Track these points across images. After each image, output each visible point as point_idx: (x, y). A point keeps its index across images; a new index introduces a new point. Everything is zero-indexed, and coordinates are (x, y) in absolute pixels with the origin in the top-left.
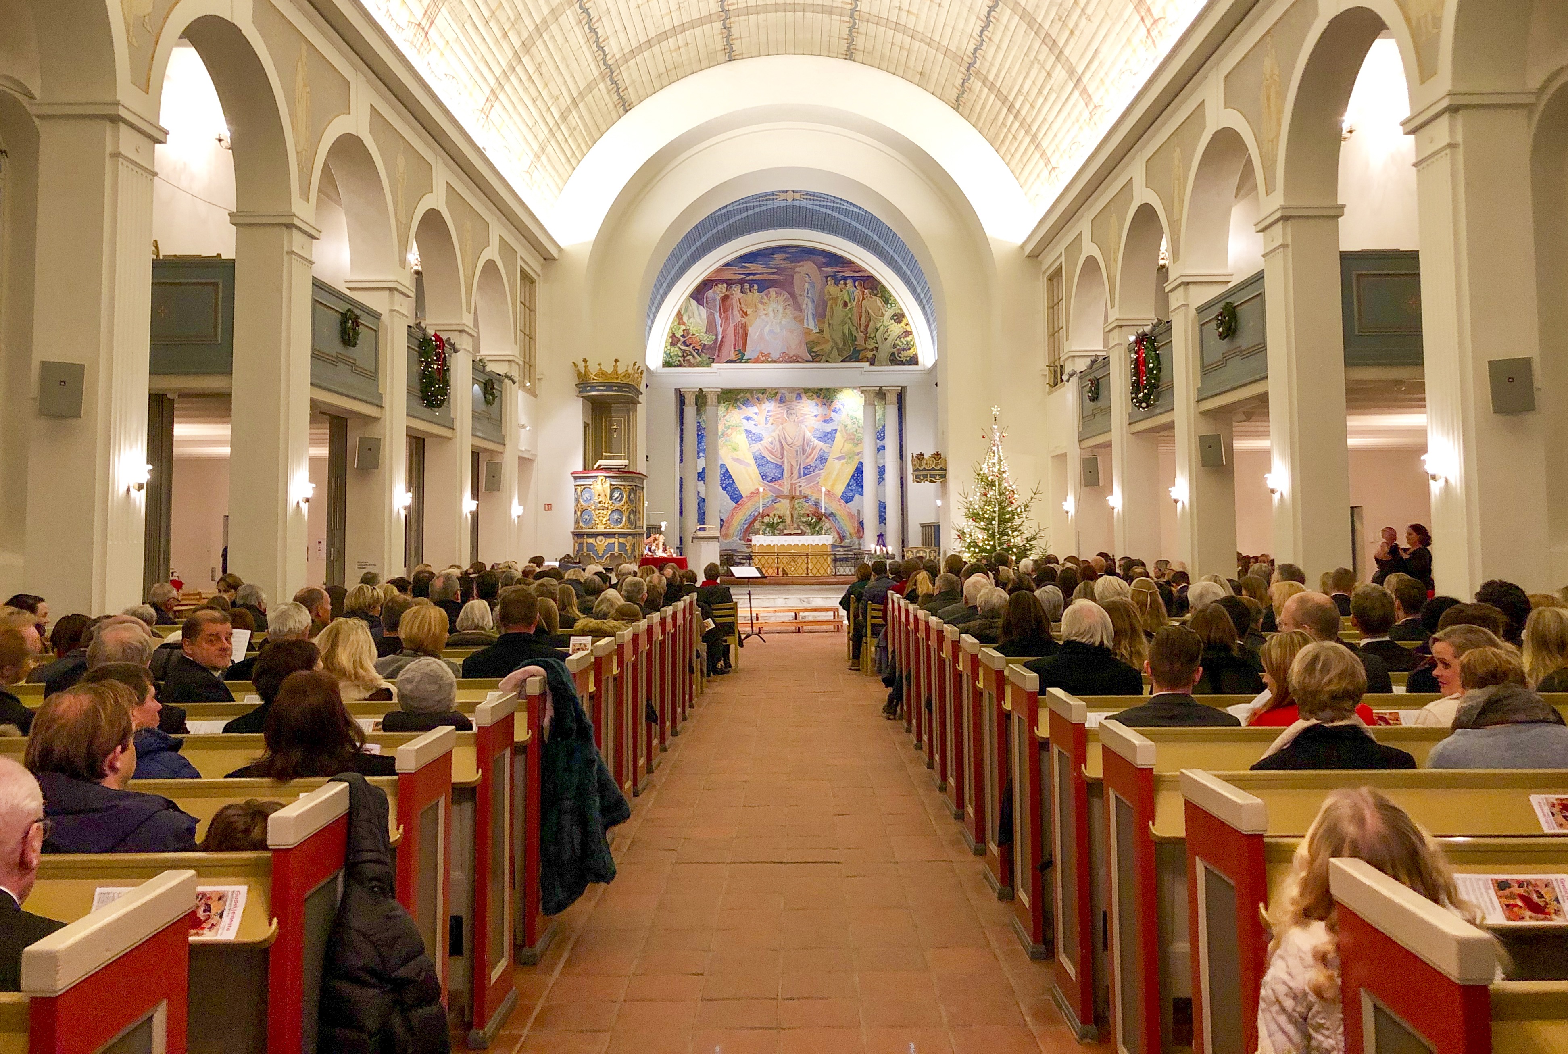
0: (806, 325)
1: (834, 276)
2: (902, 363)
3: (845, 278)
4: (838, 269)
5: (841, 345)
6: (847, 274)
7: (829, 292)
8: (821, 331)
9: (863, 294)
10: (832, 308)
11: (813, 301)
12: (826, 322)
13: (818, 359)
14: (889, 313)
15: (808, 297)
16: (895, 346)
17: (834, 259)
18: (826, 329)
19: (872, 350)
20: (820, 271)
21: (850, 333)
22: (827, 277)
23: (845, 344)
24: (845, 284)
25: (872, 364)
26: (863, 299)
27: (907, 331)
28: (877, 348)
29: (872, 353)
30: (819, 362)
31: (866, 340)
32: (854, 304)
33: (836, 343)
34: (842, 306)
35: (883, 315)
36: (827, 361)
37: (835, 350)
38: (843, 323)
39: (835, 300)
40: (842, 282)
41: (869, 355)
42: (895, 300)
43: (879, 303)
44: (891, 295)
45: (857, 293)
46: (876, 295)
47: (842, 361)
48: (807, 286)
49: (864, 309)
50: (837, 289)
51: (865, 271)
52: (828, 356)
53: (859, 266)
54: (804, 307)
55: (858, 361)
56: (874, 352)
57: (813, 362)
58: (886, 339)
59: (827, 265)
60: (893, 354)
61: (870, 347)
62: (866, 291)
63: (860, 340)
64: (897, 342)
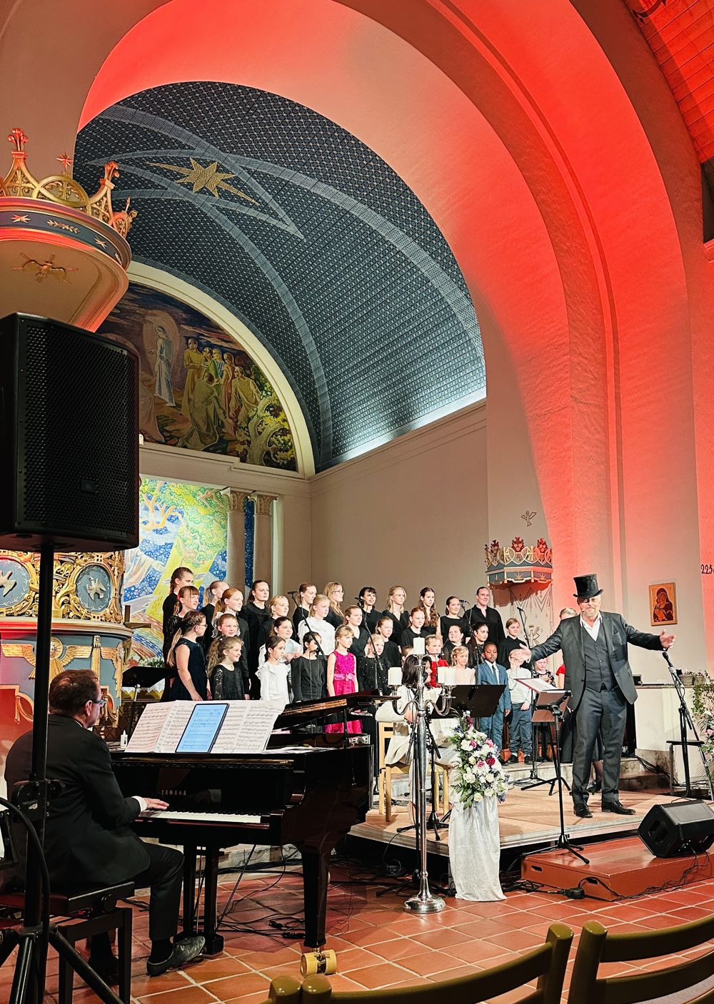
0: (157, 394)
1: (197, 339)
2: (278, 466)
3: (212, 346)
4: (202, 332)
5: (204, 428)
6: (214, 341)
7: (189, 357)
8: (178, 406)
9: (233, 371)
10: (193, 379)
11: (168, 364)
12: (185, 397)
13: (172, 442)
14: (263, 403)
15: (162, 358)
16: (270, 444)
17: (198, 319)
18: (184, 403)
19: (243, 443)
20: (180, 329)
21: (216, 415)
22: (187, 338)
23: (208, 429)
24: (211, 352)
25: (243, 460)
26: (234, 377)
27: (283, 429)
28: (249, 442)
29: (243, 447)
30: (175, 445)
31: (236, 428)
32: (222, 381)
33: (198, 425)
34: (206, 379)
35: (256, 403)
36: (185, 447)
37: (196, 434)
38: (207, 401)
39: (199, 370)
40: (207, 349)
41: (240, 448)
42: (271, 387)
43: (252, 386)
44: (267, 380)
45: (226, 368)
46: (249, 376)
47: (204, 450)
48: (160, 341)
49: (233, 389)
50: (202, 357)
51: (236, 343)
52: (187, 440)
53: (228, 336)
54: (156, 369)
55: (224, 452)
56: (246, 446)
57: (165, 443)
58: (260, 433)
59: (189, 323)
60: (268, 453)
61: (241, 439)
62: (237, 368)
63: (228, 429)
64: (273, 439)
